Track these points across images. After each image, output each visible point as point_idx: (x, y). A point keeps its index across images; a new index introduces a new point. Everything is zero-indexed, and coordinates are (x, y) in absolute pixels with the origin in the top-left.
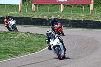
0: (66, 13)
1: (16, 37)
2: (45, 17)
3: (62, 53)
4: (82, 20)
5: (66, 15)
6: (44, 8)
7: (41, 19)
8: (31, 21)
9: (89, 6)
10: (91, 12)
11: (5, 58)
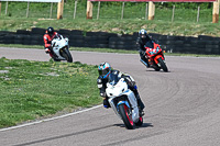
0: (161, 21)
1: (52, 74)
2: (114, 30)
3: (135, 114)
4: (196, 36)
5: (160, 25)
6: (112, 9)
7: (106, 34)
8: (83, 38)
9: (210, 6)
10: (214, 18)
11: (26, 119)
